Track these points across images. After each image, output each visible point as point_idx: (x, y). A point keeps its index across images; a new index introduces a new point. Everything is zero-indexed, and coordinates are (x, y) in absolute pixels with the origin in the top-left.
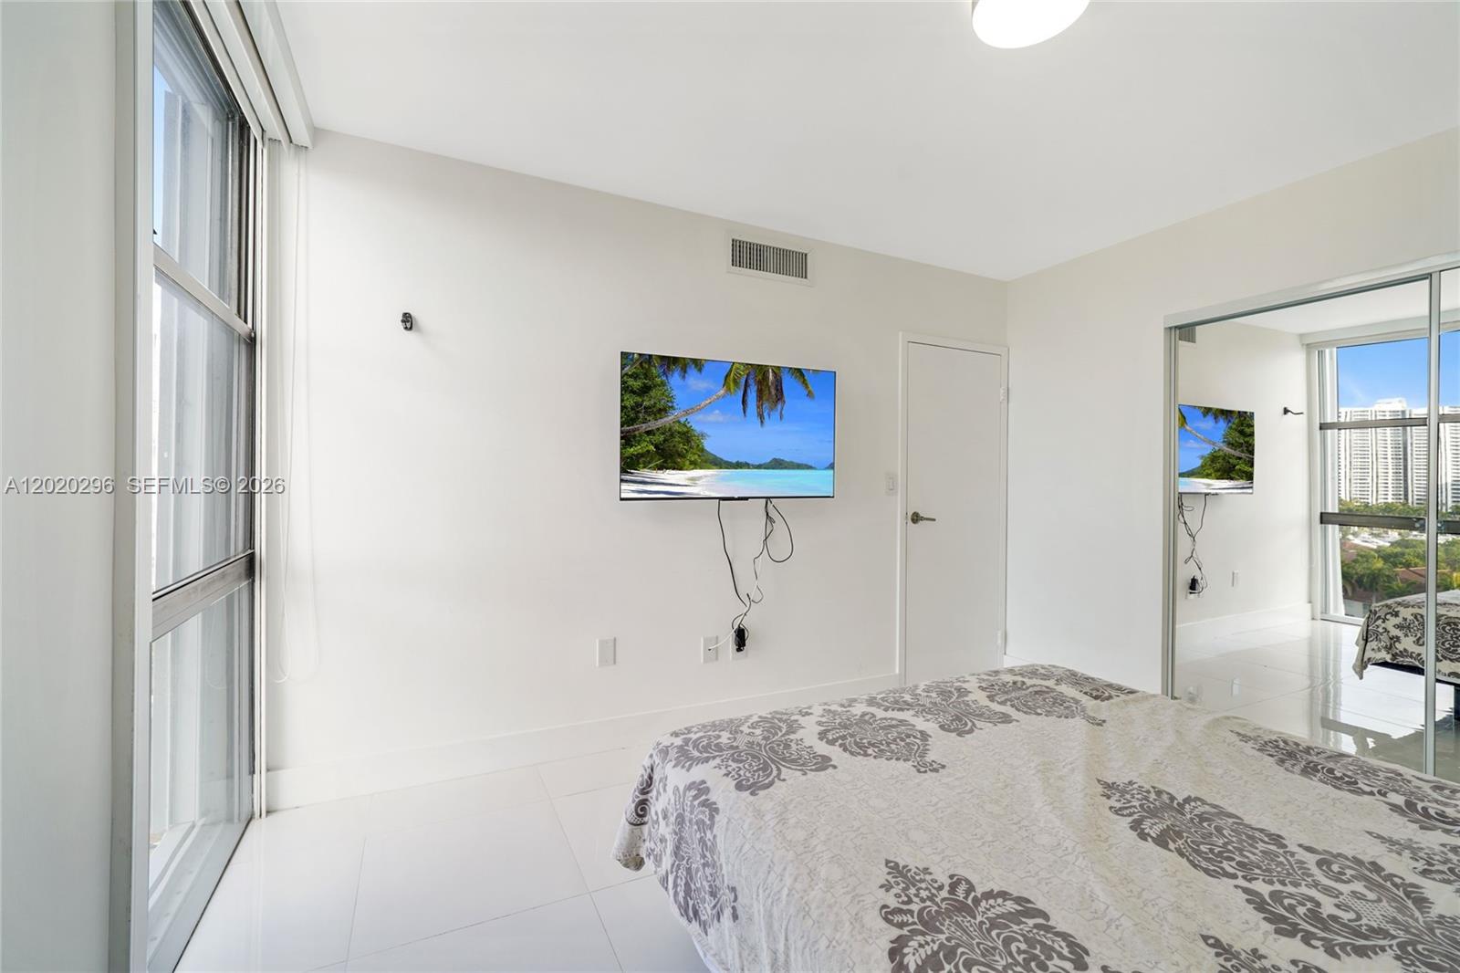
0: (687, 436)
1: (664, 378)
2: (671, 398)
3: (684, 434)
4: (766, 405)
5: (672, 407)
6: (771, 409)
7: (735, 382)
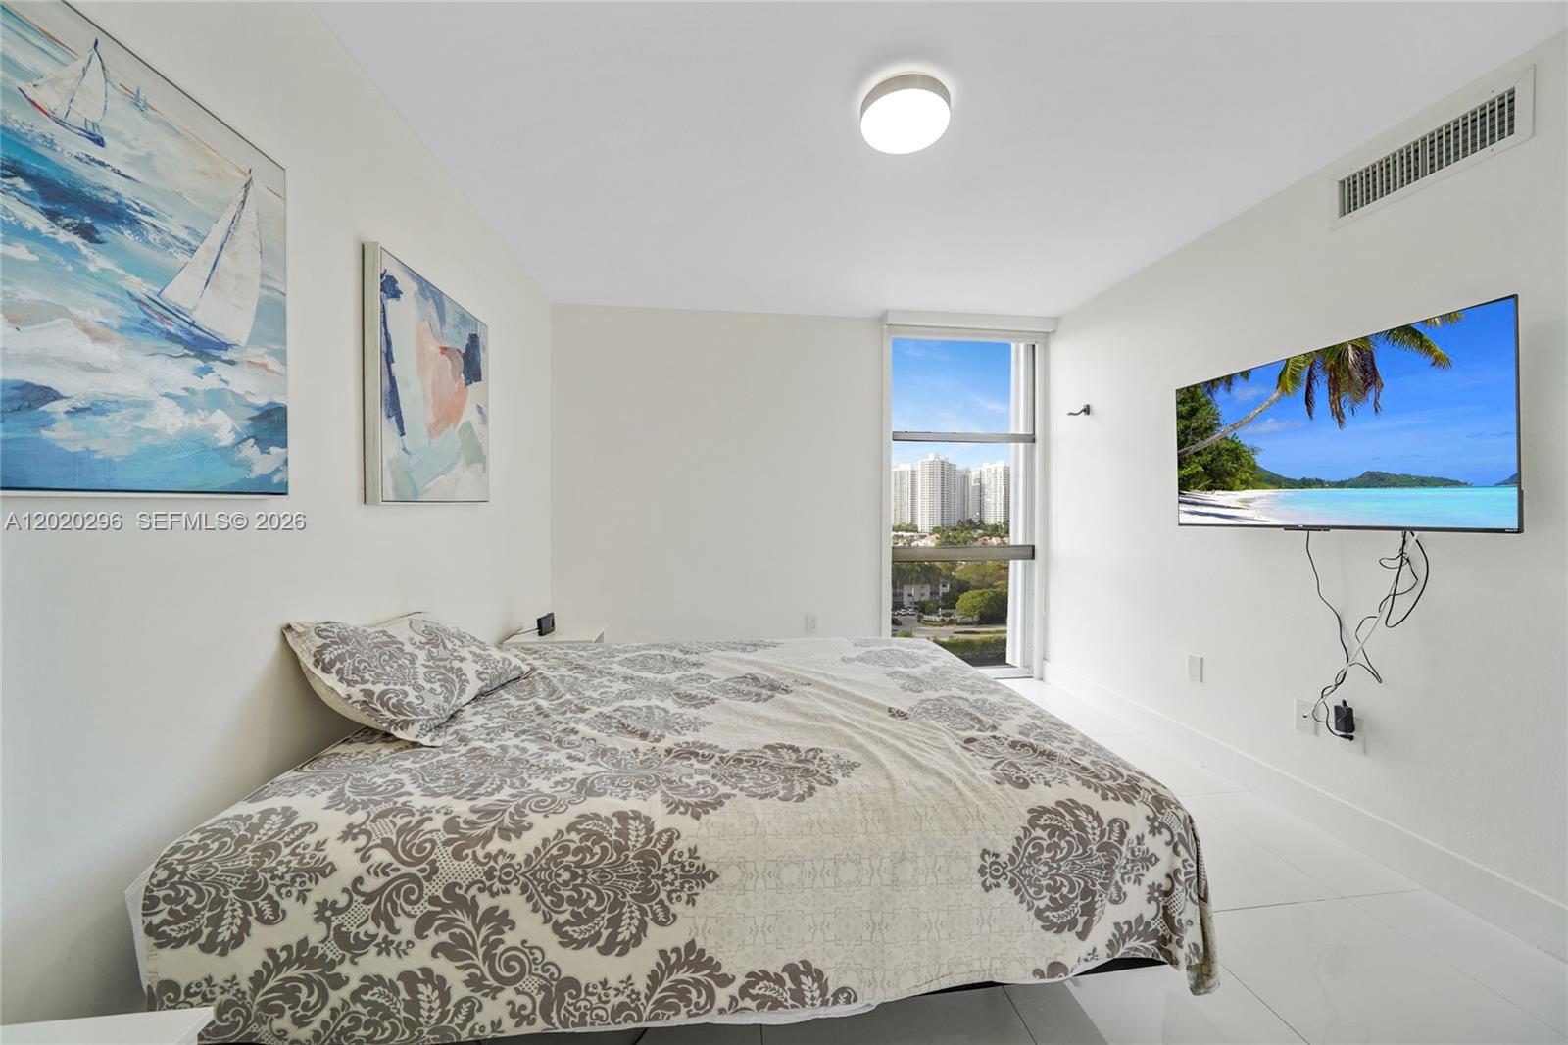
0: (1236, 453)
1: (1209, 396)
2: (1216, 416)
3: (1232, 450)
4: (1346, 398)
5: (1218, 424)
6: (1357, 401)
7: (1294, 379)
